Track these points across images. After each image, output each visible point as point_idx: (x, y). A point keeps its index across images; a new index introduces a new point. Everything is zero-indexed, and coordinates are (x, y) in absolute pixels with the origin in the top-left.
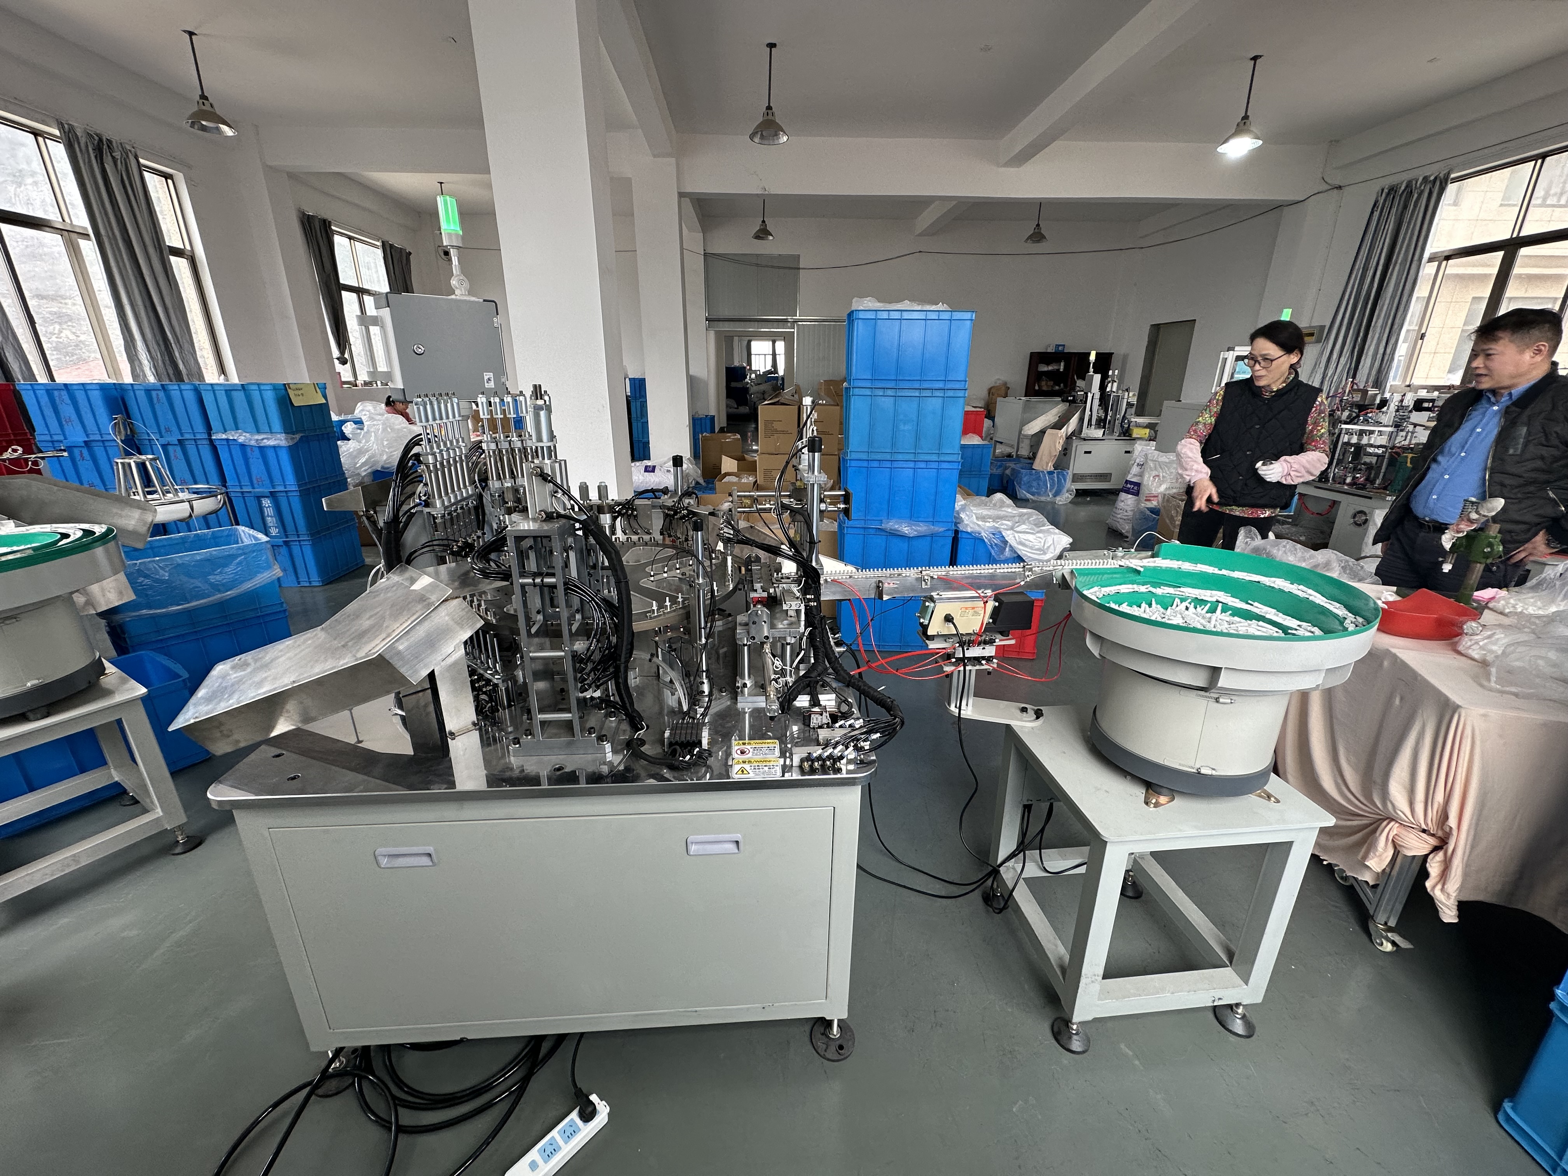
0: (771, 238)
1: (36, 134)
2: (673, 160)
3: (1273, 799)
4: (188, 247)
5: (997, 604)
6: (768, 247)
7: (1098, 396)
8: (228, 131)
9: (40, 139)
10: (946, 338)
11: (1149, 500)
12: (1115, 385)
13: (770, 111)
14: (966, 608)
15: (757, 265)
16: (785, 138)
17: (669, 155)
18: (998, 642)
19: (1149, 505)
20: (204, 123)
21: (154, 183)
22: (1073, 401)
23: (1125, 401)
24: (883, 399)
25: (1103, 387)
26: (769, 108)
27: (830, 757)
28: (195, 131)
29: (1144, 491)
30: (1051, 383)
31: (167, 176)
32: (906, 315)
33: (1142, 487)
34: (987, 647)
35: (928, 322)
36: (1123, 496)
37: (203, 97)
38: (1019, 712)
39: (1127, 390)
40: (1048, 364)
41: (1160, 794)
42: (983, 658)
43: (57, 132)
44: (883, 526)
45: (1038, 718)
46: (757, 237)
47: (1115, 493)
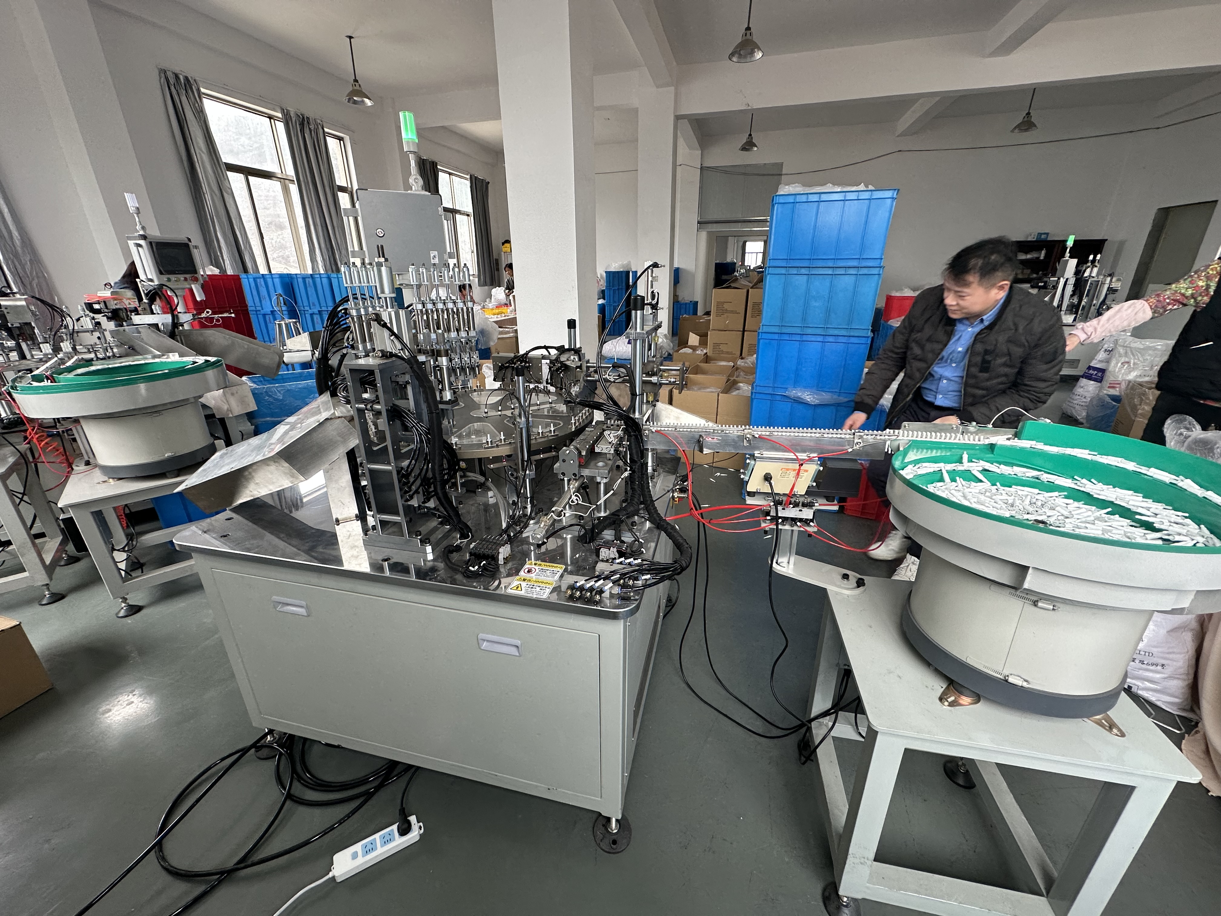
0: (755, 149)
1: (270, 117)
2: (673, 88)
3: (1115, 731)
4: (350, 186)
5: (821, 468)
6: (755, 157)
7: (1072, 281)
8: (368, 102)
9: (272, 121)
10: (864, 219)
11: (1114, 387)
12: (1095, 270)
13: (748, 32)
14: (788, 469)
15: (745, 174)
16: (761, 55)
17: (668, 85)
18: (817, 506)
19: (1112, 392)
20: (355, 98)
21: (332, 143)
22: (1045, 287)
23: (1106, 286)
24: (797, 277)
25: (1078, 272)
26: (748, 29)
27: (591, 589)
28: (351, 104)
29: (1109, 378)
30: (1029, 271)
31: (340, 139)
32: (824, 197)
33: (1107, 374)
34: (805, 510)
35: (847, 202)
36: (1083, 382)
37: (356, 81)
38: (840, 577)
39: (1110, 275)
40: (1026, 253)
41: (961, 693)
42: (801, 520)
43: (280, 115)
44: (787, 393)
45: (858, 586)
46: (744, 149)
47: (1075, 379)
